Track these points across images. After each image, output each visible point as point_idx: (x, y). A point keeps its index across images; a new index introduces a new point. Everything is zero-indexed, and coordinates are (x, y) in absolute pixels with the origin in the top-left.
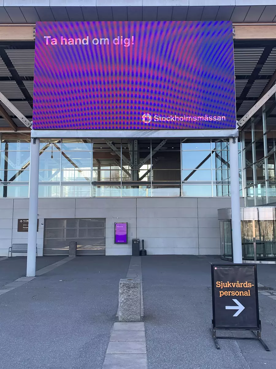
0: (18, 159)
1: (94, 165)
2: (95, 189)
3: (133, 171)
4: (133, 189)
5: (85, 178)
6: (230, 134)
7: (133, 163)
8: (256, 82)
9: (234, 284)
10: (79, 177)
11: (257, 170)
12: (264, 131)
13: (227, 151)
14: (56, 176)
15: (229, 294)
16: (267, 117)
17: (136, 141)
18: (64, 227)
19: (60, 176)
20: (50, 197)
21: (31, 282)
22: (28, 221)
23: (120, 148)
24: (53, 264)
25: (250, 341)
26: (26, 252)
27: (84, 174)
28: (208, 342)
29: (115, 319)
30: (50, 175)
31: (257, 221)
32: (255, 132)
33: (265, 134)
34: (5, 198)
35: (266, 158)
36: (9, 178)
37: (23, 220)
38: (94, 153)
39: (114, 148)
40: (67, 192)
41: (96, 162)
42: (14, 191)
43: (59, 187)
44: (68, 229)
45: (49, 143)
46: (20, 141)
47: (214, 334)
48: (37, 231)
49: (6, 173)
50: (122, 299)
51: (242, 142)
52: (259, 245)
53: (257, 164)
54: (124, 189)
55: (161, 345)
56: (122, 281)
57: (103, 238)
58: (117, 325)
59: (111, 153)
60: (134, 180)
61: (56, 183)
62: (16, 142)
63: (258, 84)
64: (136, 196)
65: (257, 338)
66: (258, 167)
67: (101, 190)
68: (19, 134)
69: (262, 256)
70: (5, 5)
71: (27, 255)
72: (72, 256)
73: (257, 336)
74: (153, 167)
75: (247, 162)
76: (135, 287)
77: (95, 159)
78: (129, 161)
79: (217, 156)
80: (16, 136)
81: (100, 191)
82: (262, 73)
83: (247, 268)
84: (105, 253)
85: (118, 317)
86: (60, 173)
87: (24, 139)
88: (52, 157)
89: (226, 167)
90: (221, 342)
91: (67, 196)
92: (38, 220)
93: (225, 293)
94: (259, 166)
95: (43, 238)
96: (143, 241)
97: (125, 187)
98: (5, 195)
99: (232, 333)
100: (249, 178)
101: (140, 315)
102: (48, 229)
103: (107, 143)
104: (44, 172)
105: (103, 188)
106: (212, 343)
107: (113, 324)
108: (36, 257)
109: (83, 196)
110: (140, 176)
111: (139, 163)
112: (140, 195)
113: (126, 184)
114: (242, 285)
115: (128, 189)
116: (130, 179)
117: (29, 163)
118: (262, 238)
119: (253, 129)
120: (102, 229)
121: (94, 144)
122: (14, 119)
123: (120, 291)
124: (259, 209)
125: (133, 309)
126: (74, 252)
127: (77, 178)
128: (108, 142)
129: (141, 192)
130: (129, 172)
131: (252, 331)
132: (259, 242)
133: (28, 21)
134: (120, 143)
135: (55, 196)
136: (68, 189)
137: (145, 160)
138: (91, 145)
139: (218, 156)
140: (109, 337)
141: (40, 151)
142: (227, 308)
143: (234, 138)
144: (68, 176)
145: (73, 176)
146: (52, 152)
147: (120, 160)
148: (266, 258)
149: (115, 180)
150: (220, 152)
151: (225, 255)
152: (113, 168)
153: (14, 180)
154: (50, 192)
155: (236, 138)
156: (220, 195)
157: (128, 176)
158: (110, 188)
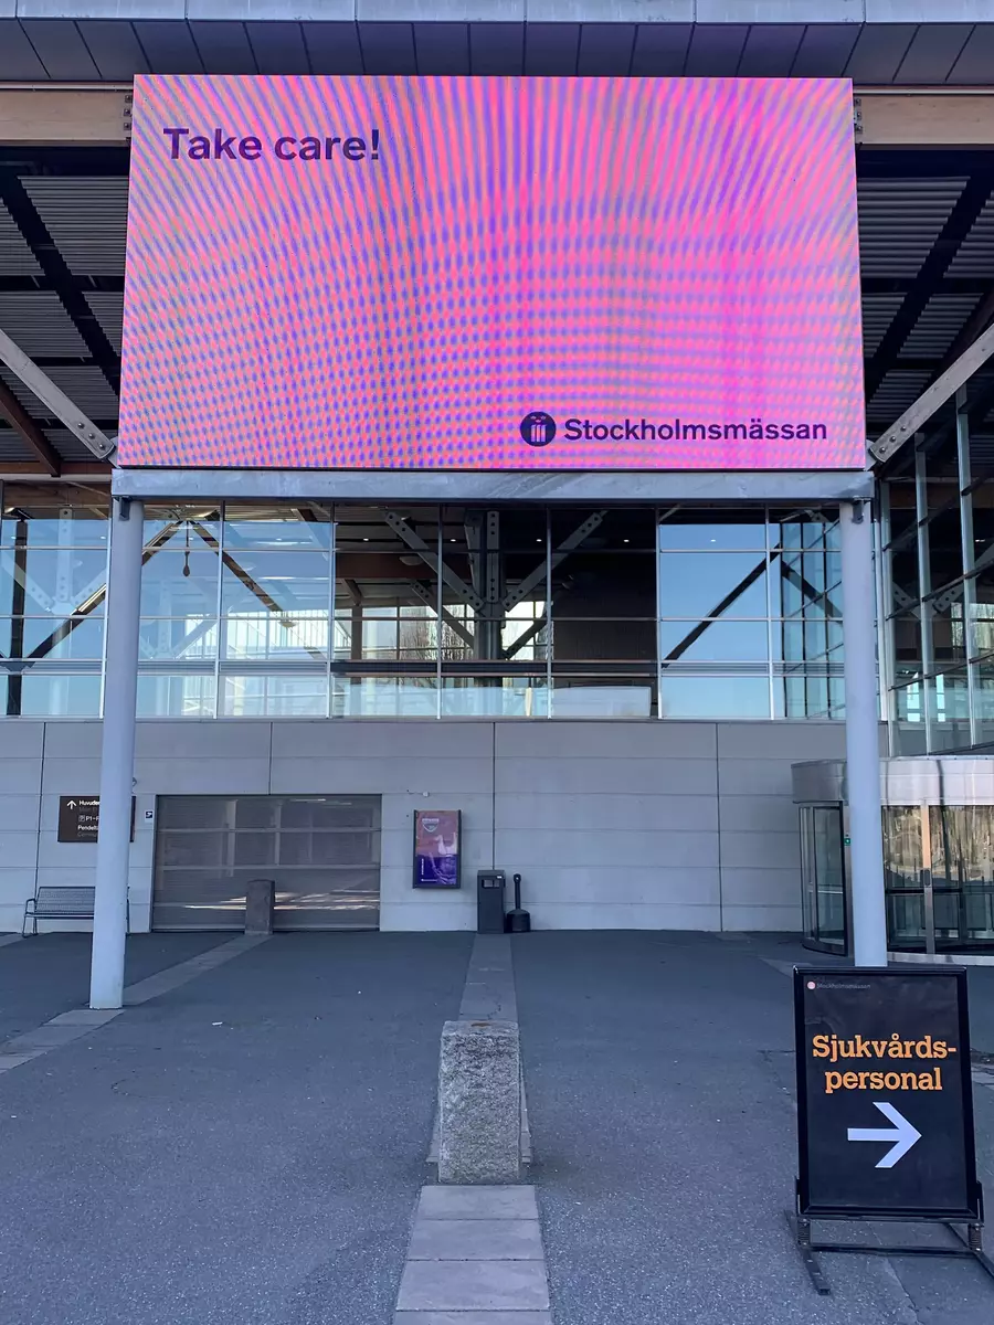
0: (63, 579)
1: (339, 604)
2: (343, 691)
3: (480, 621)
4: (482, 689)
5: (305, 648)
6: (844, 489)
7: (483, 594)
8: (933, 303)
9: (879, 1046)
10: (284, 645)
11: (933, 623)
12: (963, 481)
13: (825, 553)
14: (200, 643)
15: (862, 1081)
16: (973, 429)
17: (493, 516)
18: (227, 825)
19: (215, 643)
20: (176, 716)
21: (107, 1026)
22: (96, 803)
23: (437, 541)
24: (187, 963)
25: (943, 1261)
26: (90, 916)
27: (302, 636)
28: (781, 1263)
29: (425, 1172)
30: (179, 638)
31: (934, 809)
32: (930, 487)
33: (964, 493)
34: (13, 719)
35: (969, 577)
36: (29, 645)
37: (77, 799)
38: (339, 558)
39: (413, 540)
40: (242, 697)
41: (346, 590)
42: (49, 696)
43: (211, 680)
44: (240, 834)
45: (175, 522)
46: (70, 511)
47: (803, 1233)
48: (132, 841)
49: (17, 627)
50: (452, 1097)
51: (879, 521)
52: (944, 896)
53: (933, 600)
54: (448, 690)
55: (603, 1274)
56: (451, 1032)
57: (373, 866)
58: (433, 1197)
59: (403, 559)
60: (486, 658)
61: (203, 667)
62: (54, 515)
63: (942, 309)
64: (491, 713)
65: (965, 1249)
66: (939, 612)
67: (363, 693)
68: (69, 486)
69: (953, 935)
70: (22, 14)
71: (92, 928)
72: (259, 934)
73: (966, 1240)
74: (555, 611)
75: (896, 593)
76: (500, 1053)
77: (342, 580)
78: (467, 588)
79: (786, 571)
80: (56, 494)
81: (360, 695)
82: (953, 271)
83: (929, 984)
84: (378, 923)
85: (435, 1165)
86: (214, 630)
87: (85, 506)
88: (186, 572)
89: (820, 613)
90: (831, 1264)
91: (238, 713)
92: (134, 798)
93: (848, 1080)
94: (942, 610)
95: (151, 865)
96: (517, 879)
97: (451, 681)
98: (14, 706)
99: (869, 1228)
100: (906, 652)
101: (521, 1156)
102: (169, 834)
103: (387, 520)
104: (156, 624)
105: (369, 684)
106: (797, 1271)
107: (417, 1193)
108: (127, 935)
109: (297, 713)
110: (507, 642)
111: (503, 594)
112: (505, 712)
113: (455, 670)
114: (913, 1049)
115: (462, 690)
116: (470, 654)
117: (104, 593)
118: (954, 869)
119: (921, 476)
120: (366, 833)
121: (340, 524)
122: (50, 433)
123: (444, 1068)
124: (944, 763)
125: (493, 1136)
126: (263, 918)
127: (276, 648)
128: (391, 517)
129: (508, 700)
130: (465, 628)
131: (946, 1224)
132: (943, 885)
133: (106, 75)
134: (436, 524)
135: (196, 714)
136: (243, 688)
137: (528, 583)
138: (328, 530)
139: (791, 573)
140: (405, 1244)
141: (146, 549)
142: (854, 1134)
143: (856, 504)
144: (242, 642)
145: (263, 643)
146: (187, 554)
147: (437, 584)
148: (968, 942)
149: (414, 657)
150: (796, 559)
151: (817, 933)
152: (406, 611)
153: (48, 655)
154: (176, 698)
155: (865, 502)
156: (798, 712)
157: (461, 642)
158: (398, 684)
